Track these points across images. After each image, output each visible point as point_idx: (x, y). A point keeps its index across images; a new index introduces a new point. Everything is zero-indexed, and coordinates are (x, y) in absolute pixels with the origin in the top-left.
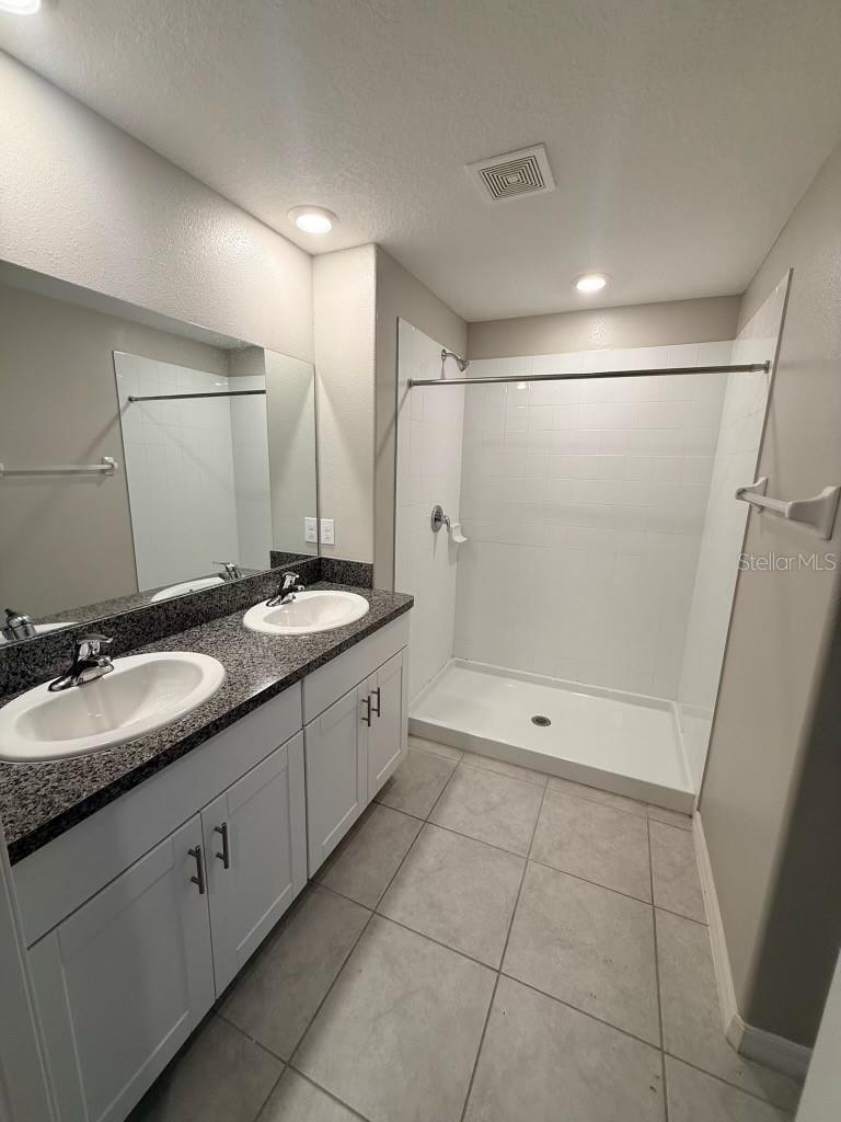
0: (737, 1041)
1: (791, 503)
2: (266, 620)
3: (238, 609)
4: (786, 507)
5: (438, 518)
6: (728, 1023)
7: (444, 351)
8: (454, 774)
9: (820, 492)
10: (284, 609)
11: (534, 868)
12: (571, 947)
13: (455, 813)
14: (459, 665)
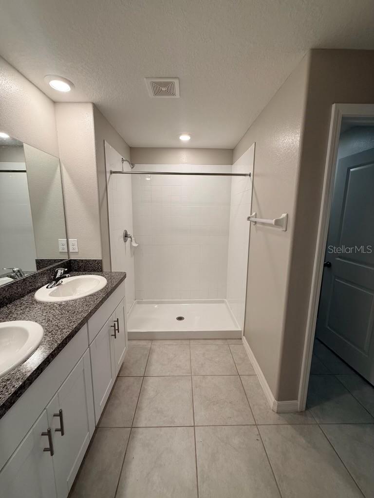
0: (275, 409)
1: (274, 220)
2: (50, 295)
3: (28, 293)
4: (273, 222)
5: (126, 236)
6: (272, 405)
7: (122, 159)
8: (151, 351)
9: (281, 216)
10: (58, 288)
11: (195, 378)
12: (217, 403)
13: (156, 368)
14: (139, 303)
